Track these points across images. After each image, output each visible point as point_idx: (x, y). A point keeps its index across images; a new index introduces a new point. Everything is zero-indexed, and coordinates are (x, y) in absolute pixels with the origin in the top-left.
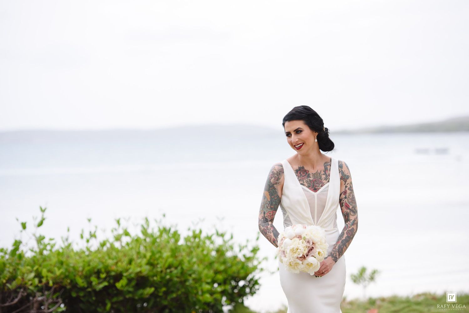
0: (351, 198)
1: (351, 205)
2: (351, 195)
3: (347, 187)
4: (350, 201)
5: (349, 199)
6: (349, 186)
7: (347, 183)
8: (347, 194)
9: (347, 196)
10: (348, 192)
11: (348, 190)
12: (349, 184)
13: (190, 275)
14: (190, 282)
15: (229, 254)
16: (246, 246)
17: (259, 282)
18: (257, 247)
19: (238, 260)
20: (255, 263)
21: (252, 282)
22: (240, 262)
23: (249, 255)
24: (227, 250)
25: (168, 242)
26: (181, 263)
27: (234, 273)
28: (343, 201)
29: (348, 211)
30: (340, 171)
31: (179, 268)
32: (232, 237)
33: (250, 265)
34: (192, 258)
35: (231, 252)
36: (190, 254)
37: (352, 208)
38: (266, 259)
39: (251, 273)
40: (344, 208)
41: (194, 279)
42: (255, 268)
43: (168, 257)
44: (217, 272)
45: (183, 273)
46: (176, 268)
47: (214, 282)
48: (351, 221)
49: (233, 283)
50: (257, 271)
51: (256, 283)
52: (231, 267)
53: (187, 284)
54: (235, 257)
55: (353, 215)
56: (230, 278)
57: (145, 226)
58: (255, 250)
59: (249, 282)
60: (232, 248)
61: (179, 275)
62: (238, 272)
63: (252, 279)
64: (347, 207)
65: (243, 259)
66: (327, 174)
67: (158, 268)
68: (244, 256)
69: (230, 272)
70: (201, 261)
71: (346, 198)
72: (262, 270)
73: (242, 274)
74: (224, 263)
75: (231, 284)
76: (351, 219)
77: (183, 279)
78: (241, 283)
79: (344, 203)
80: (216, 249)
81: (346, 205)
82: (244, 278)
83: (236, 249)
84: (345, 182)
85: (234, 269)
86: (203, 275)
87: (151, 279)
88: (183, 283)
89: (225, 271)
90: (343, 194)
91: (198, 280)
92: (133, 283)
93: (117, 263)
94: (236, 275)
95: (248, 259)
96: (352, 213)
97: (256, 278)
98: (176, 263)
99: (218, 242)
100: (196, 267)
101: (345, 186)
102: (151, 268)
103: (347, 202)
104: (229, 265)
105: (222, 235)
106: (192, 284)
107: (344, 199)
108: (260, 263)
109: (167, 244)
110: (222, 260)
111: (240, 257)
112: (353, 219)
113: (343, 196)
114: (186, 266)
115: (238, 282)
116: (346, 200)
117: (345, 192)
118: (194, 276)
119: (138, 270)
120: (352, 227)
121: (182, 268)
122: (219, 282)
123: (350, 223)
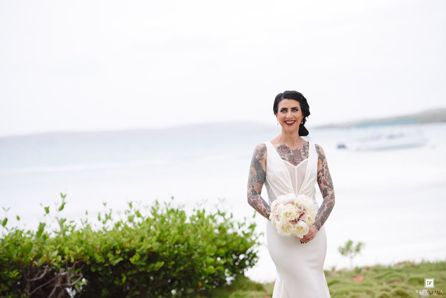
0: (328, 175)
1: (328, 182)
2: (328, 173)
3: (324, 166)
4: (327, 178)
5: (326, 176)
6: (325, 166)
7: (324, 162)
8: (325, 172)
9: (324, 174)
10: (325, 170)
11: (325, 168)
12: (325, 164)
13: (196, 250)
14: (196, 256)
15: (230, 231)
16: (244, 224)
17: (257, 255)
18: (254, 224)
19: (237, 236)
20: (253, 238)
21: (251, 256)
22: (240, 237)
23: (247, 231)
24: (228, 228)
25: (176, 221)
26: (187, 239)
27: (235, 247)
28: (321, 178)
29: (326, 187)
30: (317, 151)
31: (186, 244)
32: (232, 216)
33: (249, 240)
34: (198, 235)
35: (231, 229)
36: (195, 231)
37: (329, 184)
38: (262, 234)
39: (250, 247)
40: (322, 184)
41: (199, 253)
42: (253, 243)
43: (175, 234)
44: (219, 247)
45: (189, 248)
46: (183, 244)
47: (216, 255)
48: (330, 196)
49: (235, 257)
50: (255, 245)
51: (255, 256)
52: (232, 242)
53: (193, 257)
54: (235, 234)
55: (330, 191)
56: (231, 252)
57: (156, 208)
58: (252, 227)
59: (249, 255)
60: (232, 226)
61: (185, 250)
62: (238, 247)
63: (250, 253)
64: (325, 183)
65: (242, 236)
66: (306, 152)
67: (167, 244)
68: (243, 232)
69: (231, 247)
70: (205, 237)
71: (323, 175)
72: (259, 244)
73: (242, 248)
74: (226, 239)
75: (232, 257)
76: (329, 193)
77: (189, 253)
78: (242, 257)
79: (322, 180)
80: (218, 227)
81: (324, 182)
82: (244, 252)
83: (236, 226)
84: (322, 161)
85: (235, 244)
86: (207, 250)
87: (161, 254)
88: (189, 257)
89: (227, 246)
90: (320, 172)
91: (203, 254)
92: (146, 258)
93: (130, 241)
94: (236, 249)
95: (247, 235)
96: (329, 189)
97: (254, 252)
98: (182, 239)
99: (220, 220)
100: (200, 243)
101: (322, 165)
102: (161, 244)
103: (324, 179)
104: (230, 240)
105: (223, 215)
106: (197, 257)
107: (322, 177)
108: (257, 238)
109: (175, 223)
110: (223, 236)
111: (240, 233)
112: (331, 194)
113: (321, 174)
114: (192, 242)
115: (238, 256)
116: (324, 177)
117: (323, 171)
118: (199, 250)
119: (150, 246)
120: (331, 200)
121: (188, 244)
122: (221, 255)
123: (329, 197)
